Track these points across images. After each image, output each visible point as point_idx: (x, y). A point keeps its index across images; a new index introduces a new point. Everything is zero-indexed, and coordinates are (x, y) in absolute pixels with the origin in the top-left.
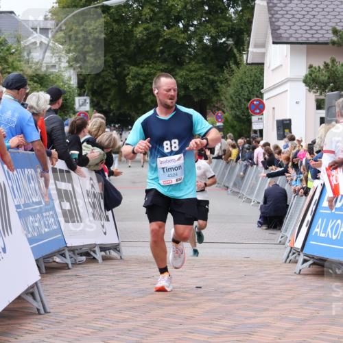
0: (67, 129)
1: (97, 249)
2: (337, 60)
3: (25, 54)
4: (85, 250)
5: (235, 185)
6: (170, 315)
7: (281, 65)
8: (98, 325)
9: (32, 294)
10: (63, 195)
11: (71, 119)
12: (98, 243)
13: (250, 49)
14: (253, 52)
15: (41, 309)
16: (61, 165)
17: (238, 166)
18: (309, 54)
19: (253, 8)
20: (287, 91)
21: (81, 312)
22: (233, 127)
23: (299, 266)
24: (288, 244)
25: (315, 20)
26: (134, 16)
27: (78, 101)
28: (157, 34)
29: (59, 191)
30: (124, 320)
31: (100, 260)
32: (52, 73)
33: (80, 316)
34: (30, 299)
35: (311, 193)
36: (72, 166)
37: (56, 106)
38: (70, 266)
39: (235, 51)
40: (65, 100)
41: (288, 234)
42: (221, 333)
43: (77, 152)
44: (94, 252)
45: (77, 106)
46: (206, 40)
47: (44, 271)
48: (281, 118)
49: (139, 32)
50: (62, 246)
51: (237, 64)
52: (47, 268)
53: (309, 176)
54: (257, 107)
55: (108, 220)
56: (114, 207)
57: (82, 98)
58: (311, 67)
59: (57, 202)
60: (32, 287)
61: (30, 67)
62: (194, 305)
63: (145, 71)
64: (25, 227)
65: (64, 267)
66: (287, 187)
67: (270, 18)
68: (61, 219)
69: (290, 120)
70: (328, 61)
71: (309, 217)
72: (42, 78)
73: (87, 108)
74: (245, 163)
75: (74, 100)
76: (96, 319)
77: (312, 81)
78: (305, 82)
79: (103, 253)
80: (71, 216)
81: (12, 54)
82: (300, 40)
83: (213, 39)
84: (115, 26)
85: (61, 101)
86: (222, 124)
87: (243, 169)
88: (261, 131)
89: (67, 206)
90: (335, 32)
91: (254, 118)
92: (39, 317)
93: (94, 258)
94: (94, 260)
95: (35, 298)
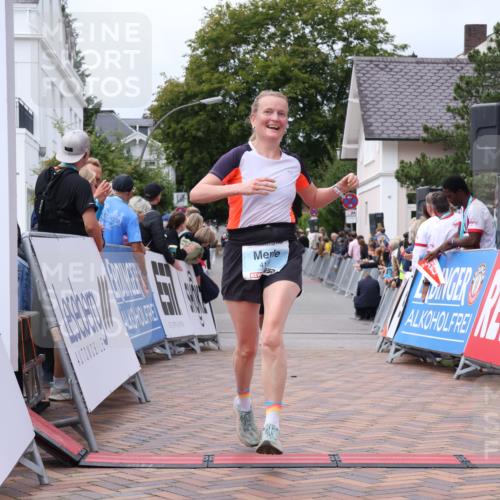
0: (165, 223)
1: (195, 340)
2: (428, 155)
3: (125, 151)
4: (183, 340)
5: (329, 277)
7: (373, 161)
8: (196, 413)
9: (134, 384)
10: (163, 289)
11: (169, 215)
12: (196, 334)
13: (344, 145)
14: (346, 149)
15: (143, 397)
16: (160, 258)
17: (332, 259)
18: (400, 150)
19: (346, 105)
20: (379, 186)
21: (180, 401)
22: (327, 221)
23: (391, 355)
24: (380, 334)
25: (405, 117)
26: (230, 114)
27: (176, 196)
29: (158, 284)
30: (222, 409)
31: (198, 351)
32: (151, 170)
33: (179, 405)
34: (131, 388)
35: (403, 285)
36: (170, 260)
38: (170, 357)
39: (329, 147)
40: (164, 195)
41: (381, 325)
42: (316, 420)
43: (175, 247)
44: (193, 343)
45: (175, 201)
47: (144, 361)
48: (374, 212)
49: (234, 129)
50: (162, 338)
51: (331, 159)
52: (147, 359)
53: (401, 268)
54: (350, 201)
55: (206, 312)
56: (212, 299)
57: (180, 194)
58: (402, 162)
59: (157, 296)
60: (133, 377)
61: (130, 164)
65: (164, 358)
66: (379, 280)
67: (363, 116)
68: (161, 312)
69: (382, 214)
70: (419, 157)
72: (142, 175)
73: (185, 203)
74: (339, 256)
75: (172, 196)
76: (195, 408)
77: (403, 176)
78: (397, 178)
79: (201, 344)
80: (170, 308)
81: (112, 152)
82: (392, 136)
83: (307, 137)
84: (212, 124)
85: (160, 197)
86: (316, 218)
87: (337, 261)
88: (354, 225)
89: (166, 298)
90: (426, 129)
91: (348, 213)
92: (141, 405)
93: (193, 349)
94: (193, 351)
95: (136, 388)
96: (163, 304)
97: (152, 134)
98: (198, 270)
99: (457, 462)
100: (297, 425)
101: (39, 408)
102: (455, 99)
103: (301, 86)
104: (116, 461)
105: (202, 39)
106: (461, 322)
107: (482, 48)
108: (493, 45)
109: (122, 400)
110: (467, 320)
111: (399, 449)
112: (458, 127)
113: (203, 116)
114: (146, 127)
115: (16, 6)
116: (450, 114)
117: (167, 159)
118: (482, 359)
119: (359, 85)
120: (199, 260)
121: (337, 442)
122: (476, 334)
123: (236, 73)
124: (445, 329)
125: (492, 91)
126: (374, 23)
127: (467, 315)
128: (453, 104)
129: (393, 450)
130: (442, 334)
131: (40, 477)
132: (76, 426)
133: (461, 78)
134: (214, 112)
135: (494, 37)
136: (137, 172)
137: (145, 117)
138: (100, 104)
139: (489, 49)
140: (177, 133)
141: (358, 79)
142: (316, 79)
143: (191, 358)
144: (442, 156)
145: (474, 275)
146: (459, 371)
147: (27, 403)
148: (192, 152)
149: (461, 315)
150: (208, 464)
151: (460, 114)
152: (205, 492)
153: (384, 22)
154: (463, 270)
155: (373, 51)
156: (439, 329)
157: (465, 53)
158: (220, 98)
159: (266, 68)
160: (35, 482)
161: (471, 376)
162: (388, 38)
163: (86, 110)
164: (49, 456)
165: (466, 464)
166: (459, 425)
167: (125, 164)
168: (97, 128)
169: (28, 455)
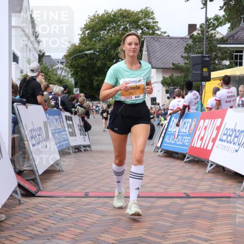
1: (82, 147)
2: (174, 75)
3: (55, 72)
4: (77, 147)
8: (82, 176)
9: (57, 164)
12: (82, 144)
15: (61, 169)
16: (68, 114)
18: (163, 72)
19: (142, 54)
20: (154, 86)
21: (75, 171)
23: (159, 153)
24: (155, 145)
25: (165, 60)
27: (75, 90)
29: (68, 124)
30: (92, 174)
31: (83, 151)
32: (65, 79)
34: (56, 166)
35: (164, 125)
38: (72, 153)
41: (155, 141)
45: (74, 92)
47: (61, 155)
48: (153, 97)
49: (99, 64)
50: (68, 146)
55: (86, 135)
57: (76, 89)
58: (164, 77)
59: (67, 129)
60: (57, 161)
63: (101, 79)
64: (55, 138)
65: (69, 153)
67: (148, 59)
68: (69, 135)
69: (156, 98)
70: (170, 75)
71: (163, 135)
73: (78, 92)
75: (73, 89)
77: (164, 83)
78: (162, 83)
79: (84, 148)
81: (49, 72)
82: (160, 67)
84: (90, 62)
89: (70, 130)
90: (173, 64)
92: (60, 173)
94: (81, 151)
95: (58, 166)
96: (69, 132)
97: (65, 65)
98: (83, 119)
99: (185, 196)
101: (19, 173)
102: (185, 53)
104: (50, 194)
105: (87, 27)
106: (187, 140)
107: (195, 33)
108: (200, 32)
110: (189, 139)
111: (162, 191)
112: (186, 64)
113: (86, 58)
114: (63, 62)
115: (13, 14)
116: (182, 59)
117: (71, 75)
118: (195, 155)
119: (147, 47)
120: (84, 115)
122: (192, 145)
124: (180, 143)
125: (198, 50)
126: (153, 23)
127: (189, 138)
128: (184, 55)
129: (160, 191)
130: (179, 145)
131: (19, 201)
132: (34, 180)
133: (187, 45)
134: (90, 57)
135: (200, 29)
136: (59, 80)
137: (63, 58)
138: (44, 53)
139: (198, 34)
140: (75, 65)
141: (147, 44)
143: (80, 154)
144: (179, 75)
145: (192, 122)
146: (186, 160)
147: (15, 171)
148: (81, 72)
149: (187, 138)
150: (87, 196)
151: (186, 59)
152: (85, 207)
153: (157, 22)
154: (188, 120)
155: (153, 34)
156: (178, 143)
157: (188, 35)
158: (92, 51)
160: (17, 202)
161: (189, 162)
162: (159, 29)
163: (39, 55)
164: (23, 192)
165: (188, 197)
166: (185, 181)
167: (55, 77)
168: (44, 62)
169: (15, 192)
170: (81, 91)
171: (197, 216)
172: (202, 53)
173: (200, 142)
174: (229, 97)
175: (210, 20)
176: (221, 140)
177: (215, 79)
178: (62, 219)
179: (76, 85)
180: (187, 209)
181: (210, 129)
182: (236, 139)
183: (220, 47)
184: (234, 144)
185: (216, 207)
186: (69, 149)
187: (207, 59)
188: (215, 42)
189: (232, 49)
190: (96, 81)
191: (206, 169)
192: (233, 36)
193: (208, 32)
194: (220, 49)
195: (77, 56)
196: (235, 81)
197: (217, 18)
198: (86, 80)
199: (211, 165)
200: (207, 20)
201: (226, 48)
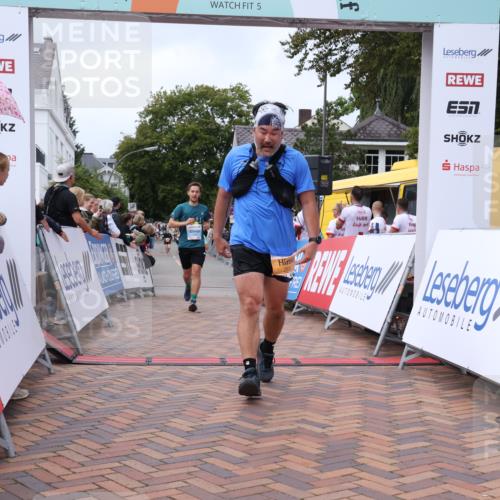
1: (141, 291)
3: (99, 178)
4: (134, 290)
6: (183, 328)
9: (105, 316)
10: (123, 260)
12: (141, 287)
16: (121, 242)
27: (130, 205)
28: (175, 168)
29: (120, 257)
31: (143, 297)
32: (114, 189)
34: (103, 318)
37: (117, 208)
38: (126, 300)
40: (123, 204)
42: (212, 338)
44: (139, 292)
45: (129, 208)
46: (204, 172)
47: (111, 302)
49: (166, 166)
50: (121, 289)
55: (147, 273)
57: (132, 204)
59: (118, 264)
61: (102, 185)
62: (196, 323)
63: (169, 188)
64: (100, 276)
65: (122, 300)
68: (121, 273)
72: (109, 191)
73: (135, 209)
75: (127, 205)
79: (144, 293)
81: (92, 178)
83: (208, 171)
84: (152, 163)
85: (119, 205)
89: (124, 265)
94: (139, 297)
95: (106, 318)
96: (123, 269)
97: (116, 168)
98: (143, 249)
99: (293, 362)
100: (201, 341)
101: (49, 330)
103: (204, 142)
104: (94, 360)
105: (147, 112)
106: (296, 280)
107: (309, 123)
108: (316, 121)
109: (97, 324)
110: (299, 280)
113: (147, 158)
114: (112, 164)
117: (125, 182)
118: (308, 303)
120: (144, 243)
121: (224, 351)
122: (305, 288)
123: (166, 133)
125: (314, 148)
126: (248, 107)
127: (300, 278)
131: (49, 369)
133: (298, 140)
134: (153, 156)
135: (316, 117)
136: (106, 190)
137: (111, 158)
138: (83, 150)
139: (313, 124)
140: (131, 168)
141: (238, 139)
142: (213, 138)
143: (139, 300)
146: (295, 310)
147: (41, 325)
148: (140, 179)
149: (296, 277)
150: (148, 363)
152: (146, 379)
155: (247, 123)
157: (299, 126)
158: (156, 148)
159: (183, 131)
160: (46, 372)
161: (300, 313)
163: (76, 152)
164: (54, 357)
165: (298, 364)
166: (295, 341)
167: (100, 185)
168: (83, 163)
169: (42, 356)
170: (139, 208)
171: (311, 392)
172: (320, 153)
173: (315, 284)
174: (358, 218)
175: (331, 104)
176: (346, 282)
177: (339, 191)
178: (113, 397)
179: (132, 198)
180: (296, 382)
181: (331, 265)
182: (368, 281)
183: (345, 145)
184: (365, 287)
185: (338, 379)
186: (122, 294)
187: (327, 161)
188: (337, 137)
189: (363, 148)
190: (162, 192)
191: (324, 324)
192: (364, 128)
193: (327, 121)
194: (346, 147)
195: (133, 154)
196: (367, 195)
197: (340, 102)
198: (148, 190)
199: (332, 318)
200: (327, 104)
201: (354, 145)
